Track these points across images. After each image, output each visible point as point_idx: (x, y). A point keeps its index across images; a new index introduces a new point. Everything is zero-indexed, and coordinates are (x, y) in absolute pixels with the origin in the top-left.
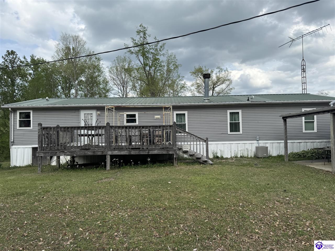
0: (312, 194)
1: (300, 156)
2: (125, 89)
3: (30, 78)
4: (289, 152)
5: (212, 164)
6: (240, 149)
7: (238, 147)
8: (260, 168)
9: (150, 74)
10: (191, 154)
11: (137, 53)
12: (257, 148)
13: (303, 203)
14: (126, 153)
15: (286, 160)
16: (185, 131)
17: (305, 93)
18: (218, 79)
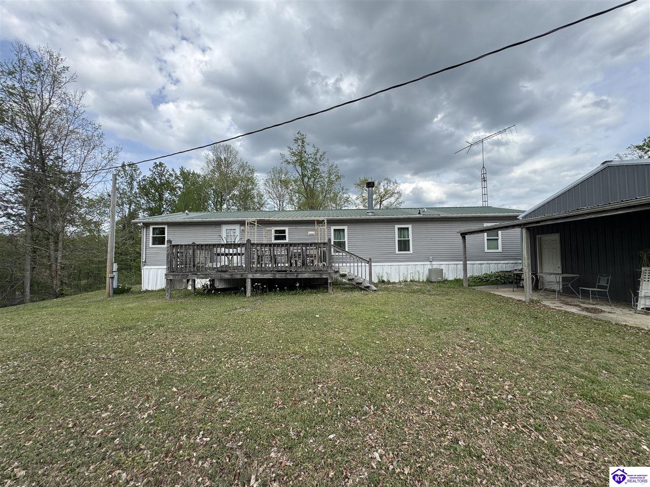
0: (505, 334)
1: (482, 280)
2: (281, 203)
3: (180, 193)
4: (468, 276)
5: (375, 291)
6: (409, 272)
7: (407, 268)
8: (435, 295)
9: (309, 186)
10: (351, 278)
11: (294, 163)
12: (430, 270)
13: (494, 350)
14: (270, 276)
15: (465, 284)
16: (344, 250)
17: (486, 206)
18: (386, 191)
